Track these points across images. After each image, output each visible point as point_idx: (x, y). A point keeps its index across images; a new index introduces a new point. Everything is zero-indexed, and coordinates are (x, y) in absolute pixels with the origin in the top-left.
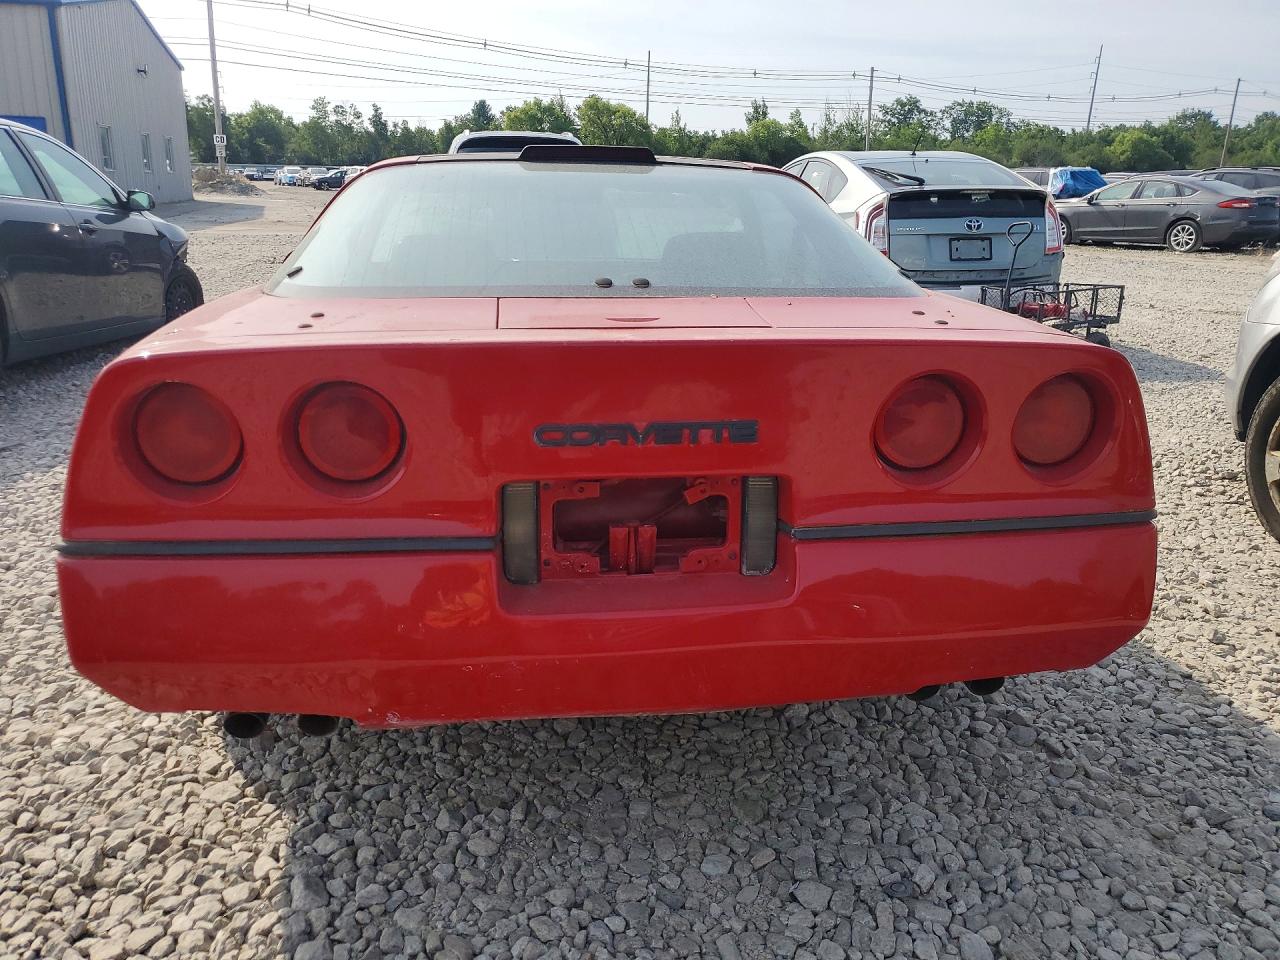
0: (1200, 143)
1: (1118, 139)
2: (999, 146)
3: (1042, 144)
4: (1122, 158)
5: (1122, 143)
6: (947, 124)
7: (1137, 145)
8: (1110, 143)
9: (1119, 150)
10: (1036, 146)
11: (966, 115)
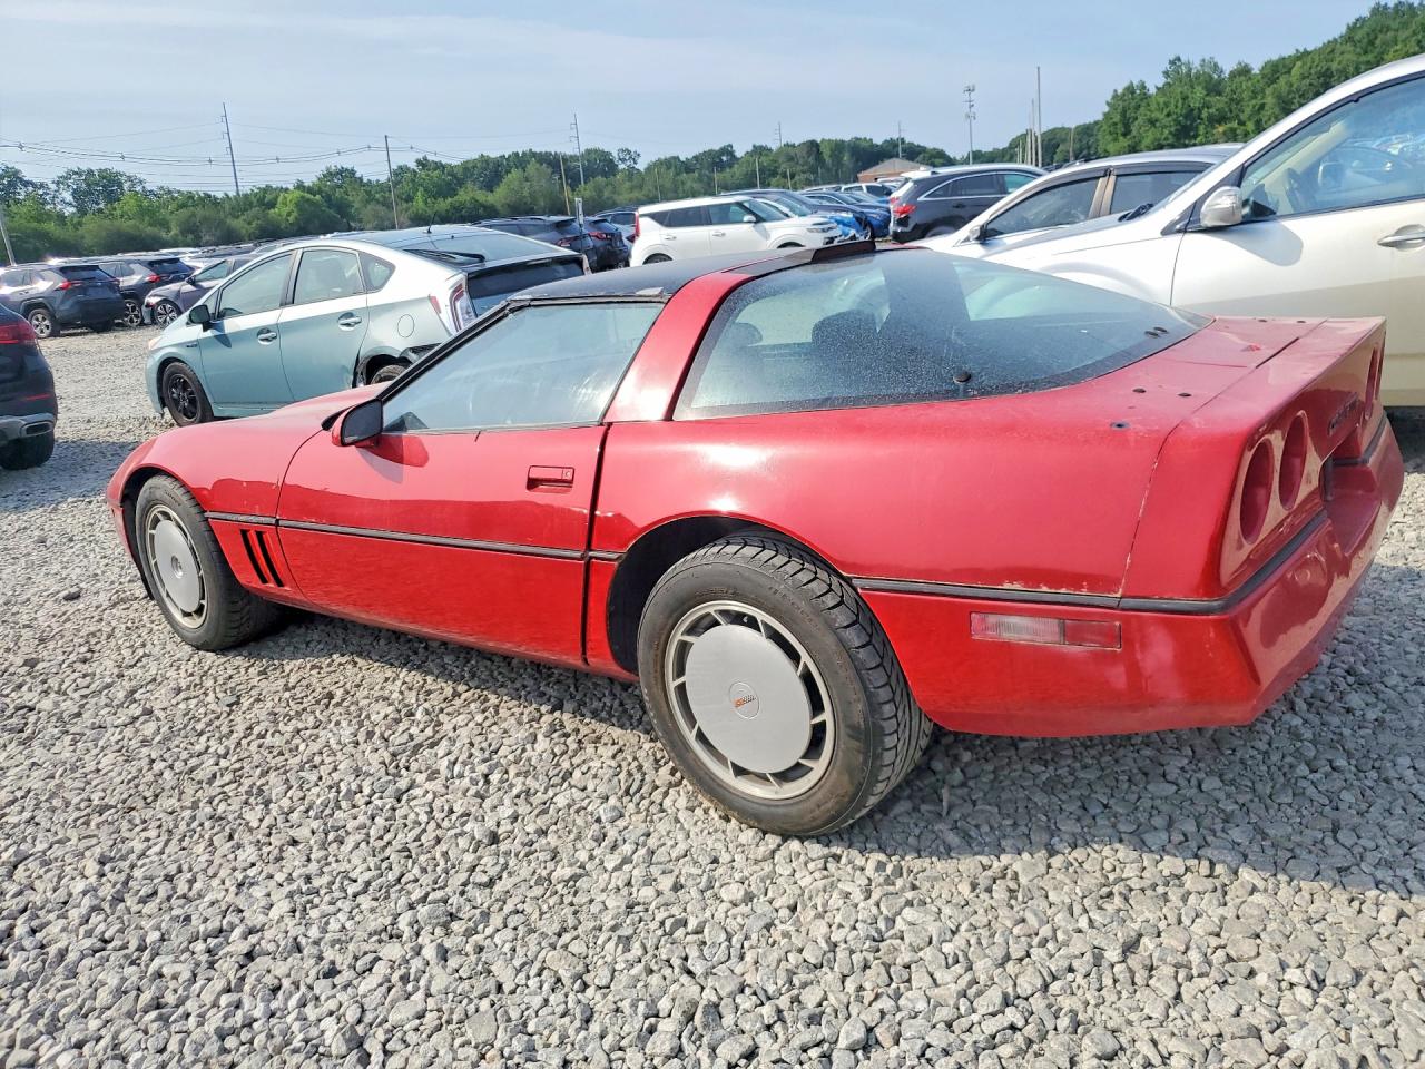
0: (356, 200)
1: (280, 200)
2: (147, 218)
3: (200, 212)
4: (291, 219)
5: (285, 204)
6: (68, 196)
7: (301, 204)
8: (272, 205)
9: (285, 211)
10: (194, 215)
11: (88, 185)
